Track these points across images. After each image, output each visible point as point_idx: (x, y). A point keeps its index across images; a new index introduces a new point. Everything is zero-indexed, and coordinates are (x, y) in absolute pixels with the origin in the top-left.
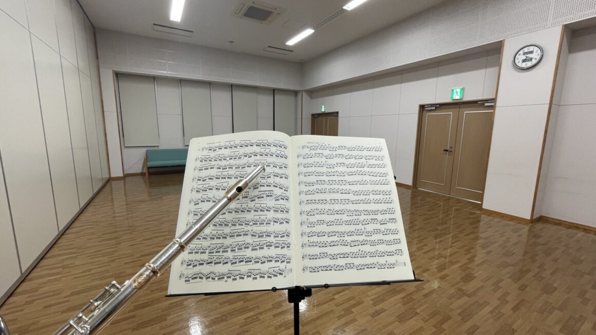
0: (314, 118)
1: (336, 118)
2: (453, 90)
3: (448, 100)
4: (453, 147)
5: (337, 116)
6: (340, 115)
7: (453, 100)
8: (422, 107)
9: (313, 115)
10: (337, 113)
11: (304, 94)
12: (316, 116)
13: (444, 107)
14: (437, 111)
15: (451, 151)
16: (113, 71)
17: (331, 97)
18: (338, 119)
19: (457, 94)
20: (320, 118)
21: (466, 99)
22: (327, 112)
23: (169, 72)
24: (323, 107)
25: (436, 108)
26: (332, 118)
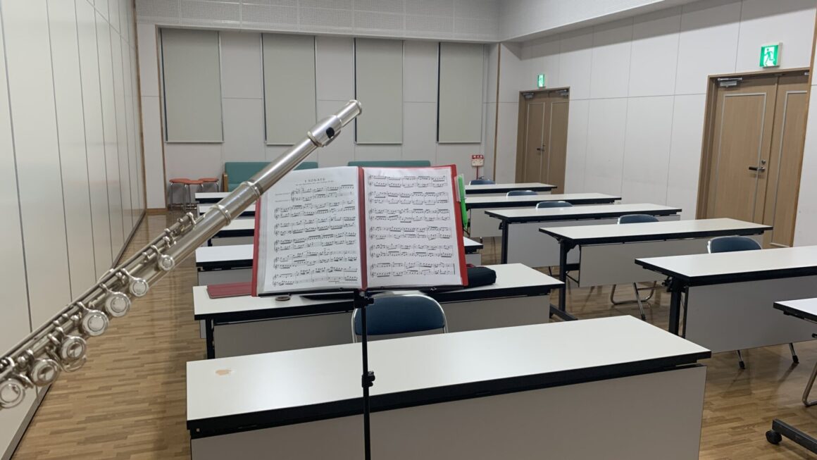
0: (526, 99)
1: (565, 100)
2: (763, 49)
3: (756, 69)
4: (766, 160)
5: (567, 97)
6: (572, 94)
7: (765, 68)
8: (714, 82)
9: (523, 95)
10: (568, 90)
11: (503, 48)
12: (528, 97)
13: (753, 81)
14: (742, 90)
15: (763, 170)
16: (156, 25)
17: (556, 57)
18: (567, 104)
19: (769, 56)
20: (536, 102)
21: (786, 66)
22: (549, 87)
23: (245, 23)
24: (541, 77)
25: (739, 82)
26: (558, 100)
